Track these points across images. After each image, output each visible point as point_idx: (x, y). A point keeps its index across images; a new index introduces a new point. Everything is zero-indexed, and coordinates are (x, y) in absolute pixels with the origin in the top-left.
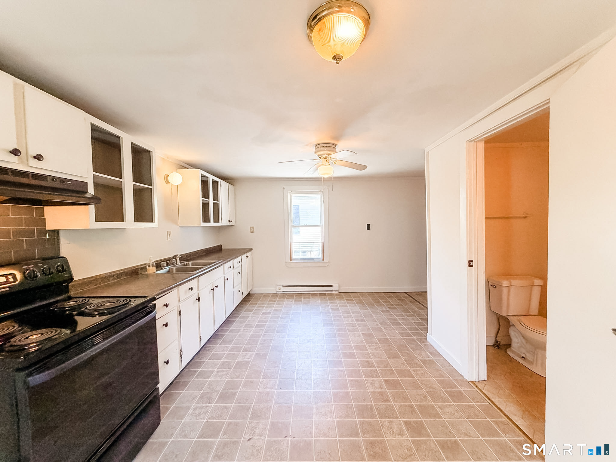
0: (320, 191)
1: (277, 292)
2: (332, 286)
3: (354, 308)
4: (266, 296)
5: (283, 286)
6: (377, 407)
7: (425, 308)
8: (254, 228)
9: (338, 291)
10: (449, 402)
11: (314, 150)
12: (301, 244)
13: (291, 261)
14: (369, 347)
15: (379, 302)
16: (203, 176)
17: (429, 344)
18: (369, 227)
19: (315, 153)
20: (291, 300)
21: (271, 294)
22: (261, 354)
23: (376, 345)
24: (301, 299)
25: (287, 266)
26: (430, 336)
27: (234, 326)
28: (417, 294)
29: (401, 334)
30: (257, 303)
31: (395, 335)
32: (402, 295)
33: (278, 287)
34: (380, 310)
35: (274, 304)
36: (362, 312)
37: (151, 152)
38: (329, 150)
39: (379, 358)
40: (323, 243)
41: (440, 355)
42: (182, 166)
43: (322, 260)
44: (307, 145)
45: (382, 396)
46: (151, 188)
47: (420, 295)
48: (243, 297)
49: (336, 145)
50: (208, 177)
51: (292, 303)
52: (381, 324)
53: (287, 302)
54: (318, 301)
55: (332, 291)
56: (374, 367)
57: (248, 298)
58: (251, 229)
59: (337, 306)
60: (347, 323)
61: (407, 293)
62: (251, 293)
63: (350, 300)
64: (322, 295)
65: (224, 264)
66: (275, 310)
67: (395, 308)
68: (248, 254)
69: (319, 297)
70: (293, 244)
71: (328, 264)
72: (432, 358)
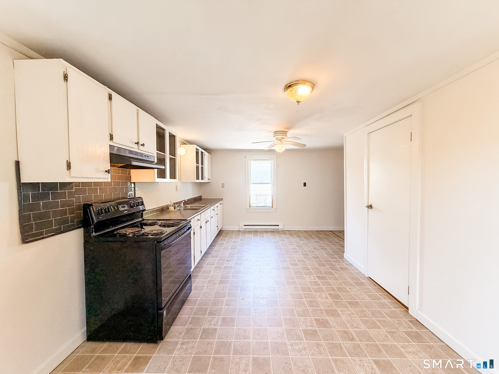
0: (271, 159)
1: (240, 229)
2: (278, 225)
3: (295, 240)
4: (233, 231)
5: (244, 225)
6: (313, 288)
7: (343, 240)
8: (224, 185)
9: (283, 229)
10: (355, 286)
11: (273, 134)
12: (257, 196)
13: (250, 207)
14: (306, 261)
15: (311, 237)
16: (197, 149)
17: (345, 259)
18: (305, 185)
19: (274, 136)
20: (250, 234)
21: (236, 231)
22: (238, 263)
23: (311, 260)
24: (257, 234)
25: (247, 212)
26: (346, 254)
27: (216, 248)
28: (338, 232)
29: (327, 254)
30: (227, 236)
31: (323, 254)
32: (328, 233)
33: (240, 226)
34: (313, 241)
35: (239, 236)
36: (301, 242)
37: (175, 136)
38: (283, 136)
39: (313, 266)
40: (272, 195)
41: (351, 265)
42: (183, 143)
43: (272, 207)
44: (269, 132)
45: (316, 283)
46: (175, 158)
47: (340, 233)
48: (218, 231)
49: (287, 132)
50: (198, 150)
51: (251, 236)
52: (314, 249)
53: (247, 236)
54: (270, 235)
55: (278, 229)
56: (310, 270)
57: (220, 233)
58: (222, 185)
59: (283, 238)
60: (291, 248)
61: (332, 231)
62: (221, 230)
63: (292, 235)
64: (272, 232)
65: (210, 207)
66: (241, 240)
67: (323, 240)
68: (221, 202)
69: (270, 233)
70: (251, 196)
71: (276, 210)
72: (346, 266)
